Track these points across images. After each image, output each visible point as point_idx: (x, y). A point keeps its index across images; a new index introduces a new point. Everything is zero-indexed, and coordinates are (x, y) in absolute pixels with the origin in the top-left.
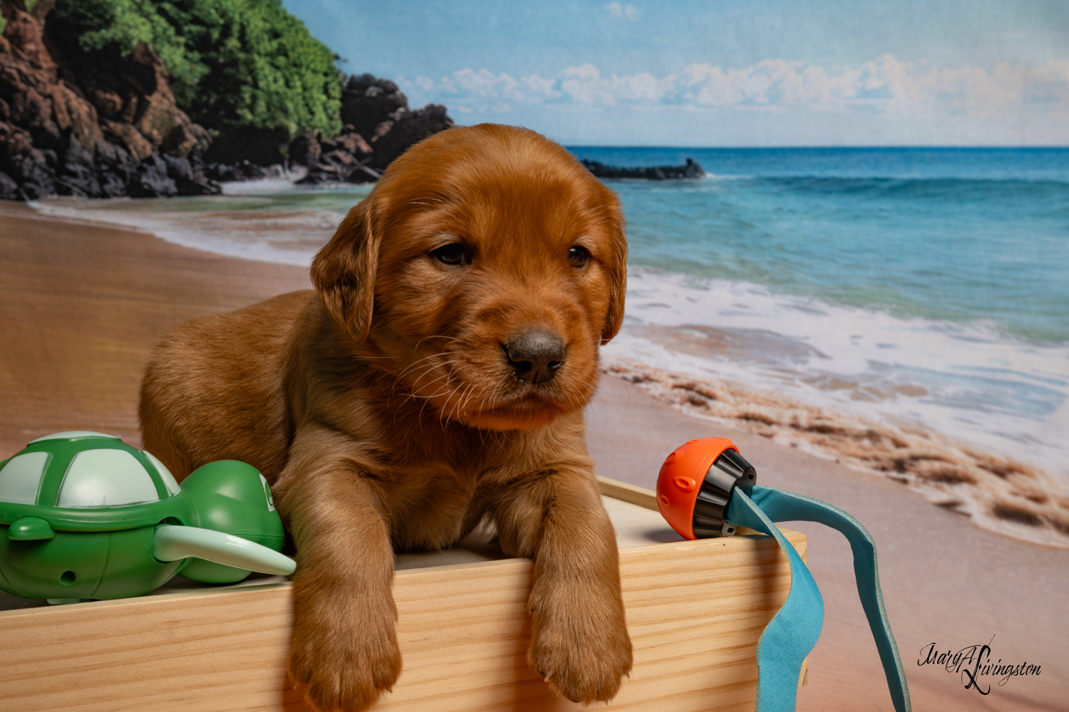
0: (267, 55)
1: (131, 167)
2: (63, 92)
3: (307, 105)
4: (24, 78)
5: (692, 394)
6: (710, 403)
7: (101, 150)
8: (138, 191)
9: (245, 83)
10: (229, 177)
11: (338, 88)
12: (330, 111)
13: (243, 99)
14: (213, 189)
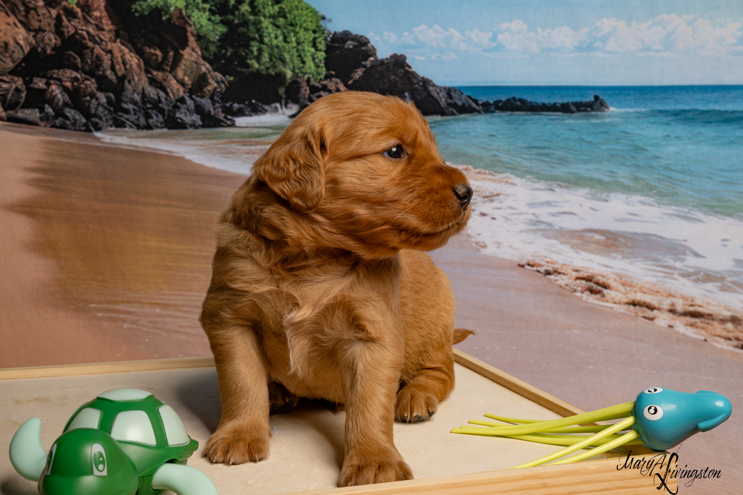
0: (270, 17)
1: (169, 105)
2: (120, 48)
3: (300, 56)
4: (92, 38)
5: (591, 284)
6: (605, 291)
7: (146, 92)
8: (173, 124)
9: (254, 39)
10: (241, 113)
11: (323, 42)
12: (317, 61)
13: (252, 52)
14: (229, 123)
